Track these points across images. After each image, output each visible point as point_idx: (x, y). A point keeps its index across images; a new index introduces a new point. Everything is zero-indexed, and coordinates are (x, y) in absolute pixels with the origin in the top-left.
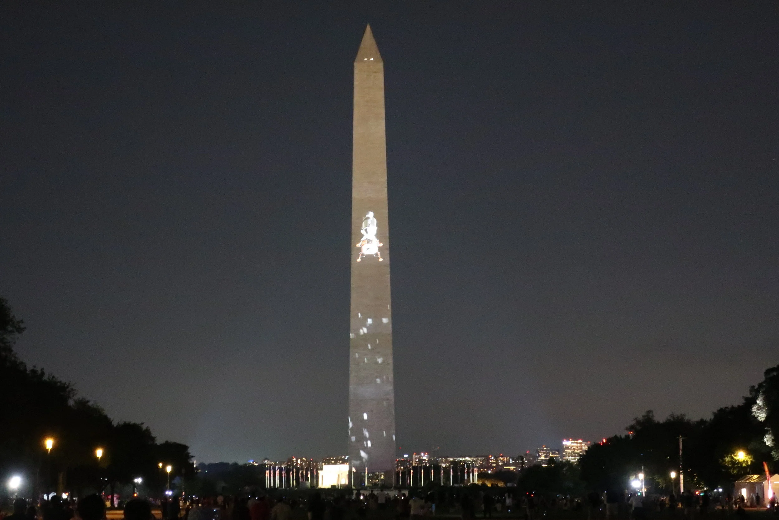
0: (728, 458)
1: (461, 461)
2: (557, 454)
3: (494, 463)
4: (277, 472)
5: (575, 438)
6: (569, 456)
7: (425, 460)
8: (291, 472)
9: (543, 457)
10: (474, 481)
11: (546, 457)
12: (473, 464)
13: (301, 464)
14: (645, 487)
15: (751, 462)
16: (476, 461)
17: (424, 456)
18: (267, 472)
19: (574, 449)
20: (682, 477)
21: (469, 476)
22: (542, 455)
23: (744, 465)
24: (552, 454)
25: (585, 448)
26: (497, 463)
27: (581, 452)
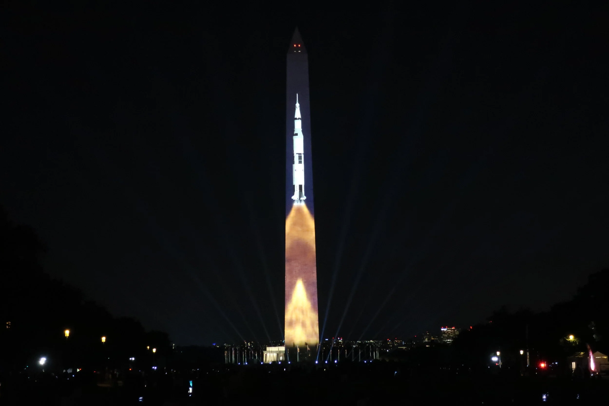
0: (562, 340)
1: (367, 343)
2: (437, 338)
3: (391, 344)
4: (233, 352)
5: (450, 326)
6: (445, 339)
7: (340, 342)
8: (243, 352)
9: (426, 340)
10: (376, 358)
11: (428, 340)
12: (375, 345)
13: (250, 346)
14: (501, 361)
15: (579, 342)
16: (377, 343)
17: (340, 339)
18: (226, 352)
19: (449, 334)
20: (528, 354)
21: (372, 354)
22: (426, 338)
23: (574, 345)
24: (433, 338)
25: (457, 333)
26: (393, 345)
27: (454, 336)
